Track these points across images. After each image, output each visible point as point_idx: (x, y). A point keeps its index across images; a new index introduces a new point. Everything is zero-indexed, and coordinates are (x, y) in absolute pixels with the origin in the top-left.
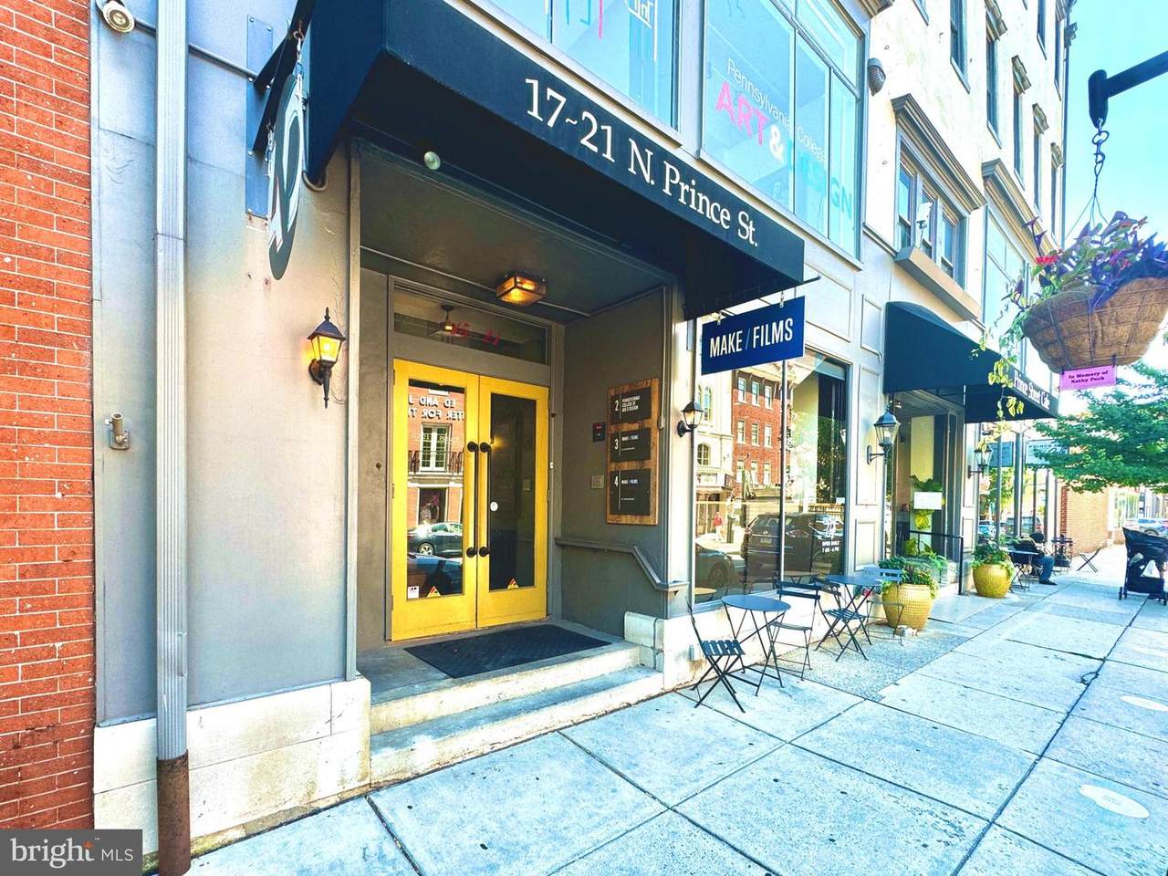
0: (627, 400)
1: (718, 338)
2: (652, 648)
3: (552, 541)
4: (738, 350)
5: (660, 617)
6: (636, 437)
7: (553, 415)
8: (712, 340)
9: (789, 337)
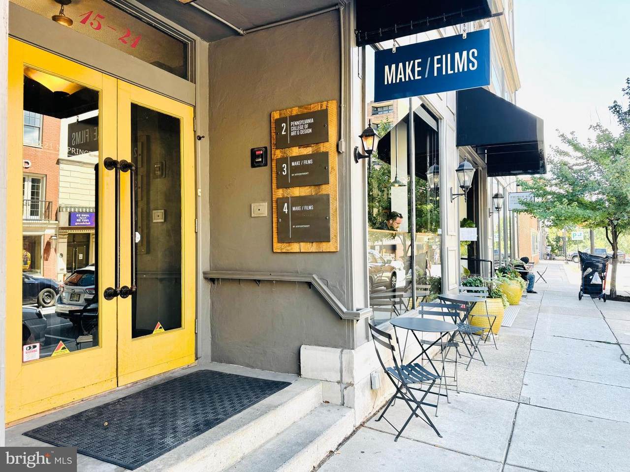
0: (297, 123)
1: (393, 66)
2: (338, 382)
3: (201, 276)
4: (417, 78)
5: (346, 348)
6: (310, 162)
7: (200, 138)
8: (387, 68)
9: (473, 66)
